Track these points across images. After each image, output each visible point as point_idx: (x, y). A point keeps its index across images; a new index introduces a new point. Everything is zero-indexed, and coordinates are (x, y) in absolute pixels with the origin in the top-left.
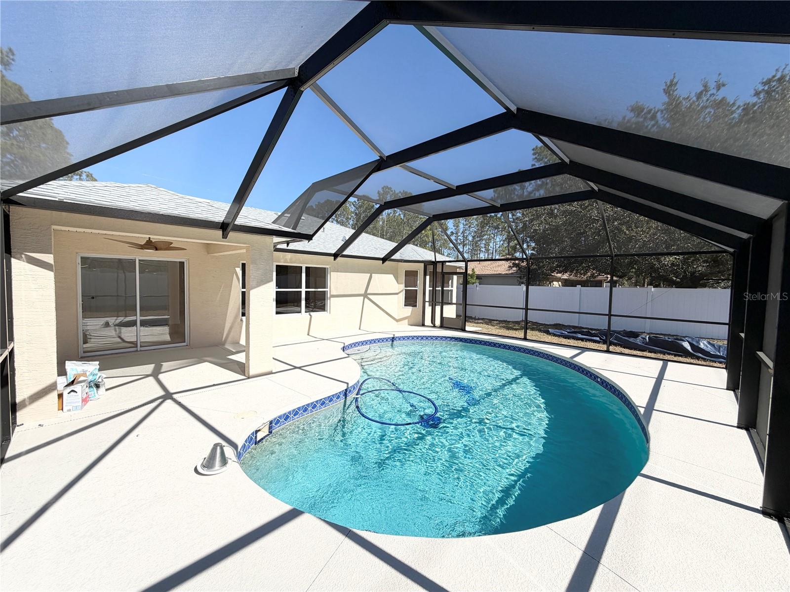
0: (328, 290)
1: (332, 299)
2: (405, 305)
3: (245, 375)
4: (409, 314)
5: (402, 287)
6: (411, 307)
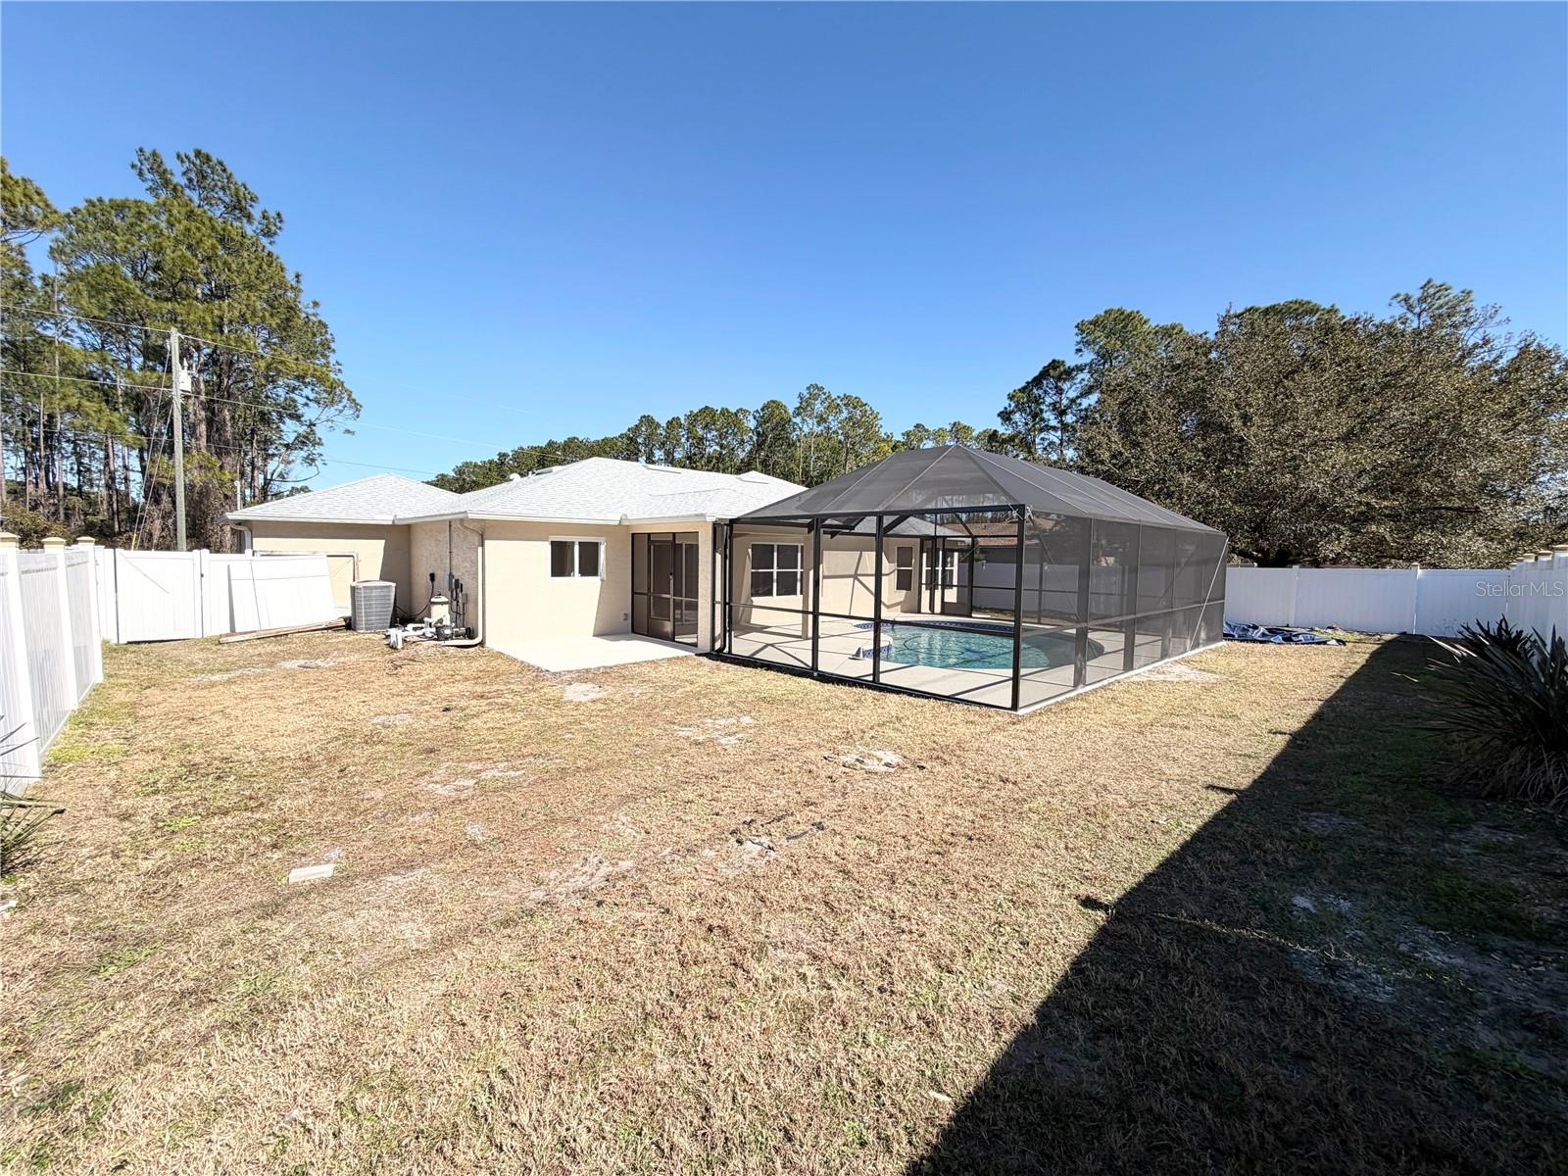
2: (899, 589)
4: (902, 599)
5: (894, 566)
6: (904, 591)
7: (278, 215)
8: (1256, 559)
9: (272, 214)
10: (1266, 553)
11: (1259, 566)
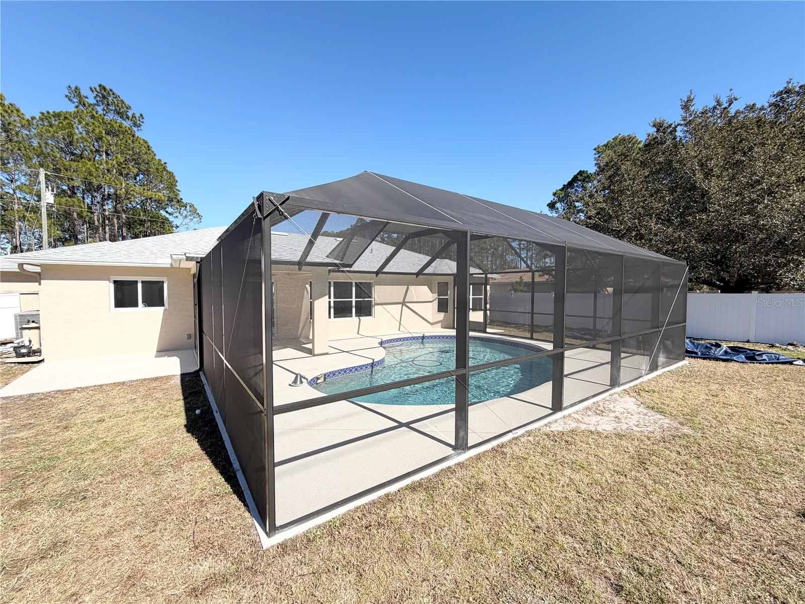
0: (373, 299)
1: (375, 306)
2: (438, 312)
3: (311, 354)
4: (442, 319)
5: (436, 295)
6: (444, 313)
7: (141, 115)
8: (719, 287)
9: (137, 115)
10: (727, 283)
11: (721, 292)
